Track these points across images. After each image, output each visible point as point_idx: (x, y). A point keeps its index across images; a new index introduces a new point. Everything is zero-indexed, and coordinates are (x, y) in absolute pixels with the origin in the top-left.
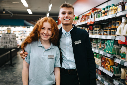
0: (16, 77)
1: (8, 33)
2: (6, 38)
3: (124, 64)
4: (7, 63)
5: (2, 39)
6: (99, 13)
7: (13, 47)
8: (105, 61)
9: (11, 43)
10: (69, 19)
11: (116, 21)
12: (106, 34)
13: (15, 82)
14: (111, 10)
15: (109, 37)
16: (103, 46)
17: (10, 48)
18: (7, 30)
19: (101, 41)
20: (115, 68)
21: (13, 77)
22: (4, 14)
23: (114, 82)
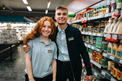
0: (16, 72)
1: (8, 29)
2: (6, 34)
3: (109, 57)
4: (7, 59)
5: (1, 35)
6: (91, 13)
7: (13, 43)
8: (95, 55)
9: (11, 39)
10: (64, 19)
11: (104, 21)
12: (96, 31)
13: (15, 78)
14: (101, 11)
15: (99, 35)
16: (94, 42)
17: (10, 44)
18: (7, 26)
19: (93, 37)
20: (103, 61)
21: (13, 73)
22: (4, 11)
23: (102, 72)
